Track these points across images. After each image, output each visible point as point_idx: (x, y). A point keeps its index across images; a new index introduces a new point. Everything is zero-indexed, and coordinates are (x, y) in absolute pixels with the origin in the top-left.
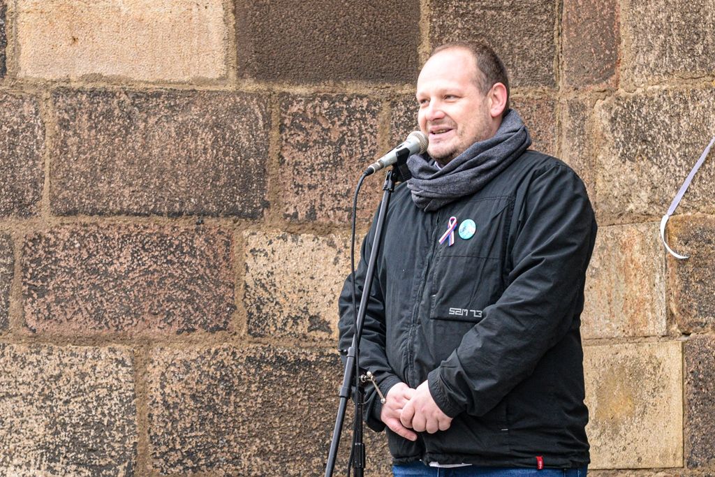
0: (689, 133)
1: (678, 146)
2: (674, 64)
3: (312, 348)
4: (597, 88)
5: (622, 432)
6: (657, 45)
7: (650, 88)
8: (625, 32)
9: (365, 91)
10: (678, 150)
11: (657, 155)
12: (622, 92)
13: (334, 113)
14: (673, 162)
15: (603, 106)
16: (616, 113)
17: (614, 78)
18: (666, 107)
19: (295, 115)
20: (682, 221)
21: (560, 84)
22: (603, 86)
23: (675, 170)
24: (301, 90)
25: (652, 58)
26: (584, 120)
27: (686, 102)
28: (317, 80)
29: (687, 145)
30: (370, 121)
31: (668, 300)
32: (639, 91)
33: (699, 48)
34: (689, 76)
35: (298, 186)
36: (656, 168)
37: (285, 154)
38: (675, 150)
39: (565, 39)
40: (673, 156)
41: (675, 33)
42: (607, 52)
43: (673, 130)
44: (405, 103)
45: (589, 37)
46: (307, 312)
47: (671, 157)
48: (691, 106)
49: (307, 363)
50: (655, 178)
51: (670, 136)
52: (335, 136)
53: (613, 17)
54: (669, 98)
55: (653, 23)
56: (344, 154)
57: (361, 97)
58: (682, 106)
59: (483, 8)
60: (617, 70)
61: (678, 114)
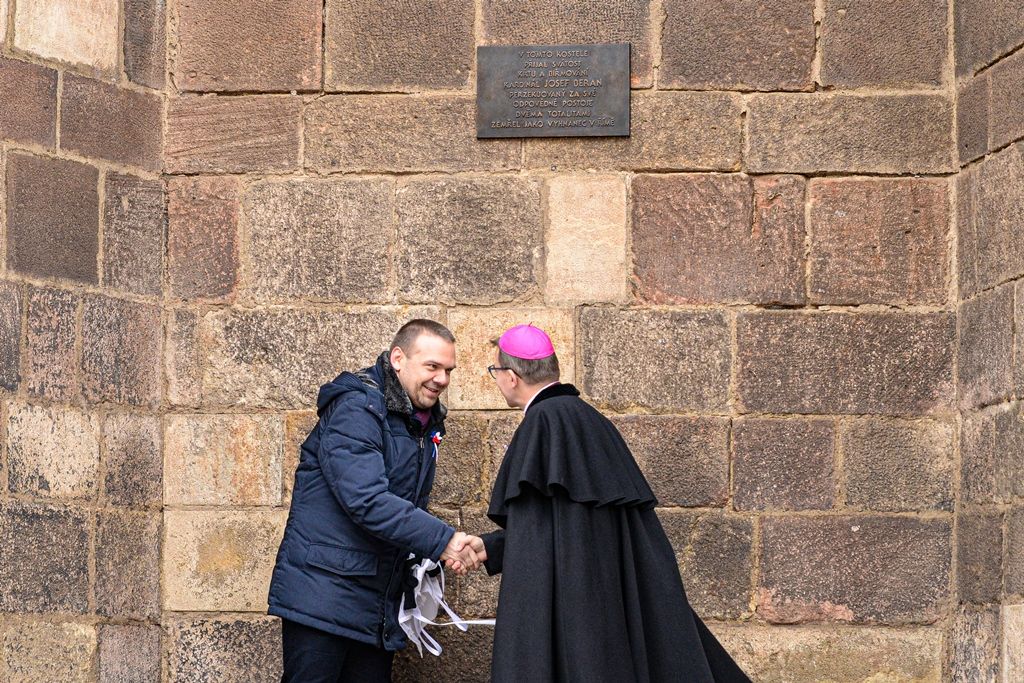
0: (316, 346)
1: (303, 355)
2: (303, 290)
3: (40, 503)
4: (211, 301)
5: (228, 581)
6: (283, 273)
7: (272, 306)
8: (245, 259)
9: (71, 289)
10: (303, 358)
11: (279, 360)
12: (239, 307)
13: (54, 304)
14: (297, 367)
15: (217, 317)
16: (233, 324)
17: (231, 295)
18: (291, 322)
19: (34, 303)
20: (304, 415)
21: (165, 294)
22: (219, 300)
23: (299, 375)
24: (38, 283)
25: (277, 283)
26: (193, 326)
27: (314, 321)
28: (46, 275)
29: (314, 355)
30: (73, 314)
31: (283, 478)
32: (259, 308)
33: (332, 279)
34: (319, 300)
35: (35, 365)
36: (277, 371)
37: (29, 336)
38: (300, 358)
39: (172, 259)
40: (298, 363)
41: (304, 265)
42: (223, 273)
43: (299, 342)
44: (90, 300)
45: (201, 259)
46: (37, 473)
47: (295, 364)
48: (320, 325)
49: (38, 517)
50: (276, 378)
51: (295, 347)
52: (54, 324)
53: (231, 246)
54: (296, 316)
55: (278, 254)
56: (59, 340)
57: (69, 293)
58: (309, 324)
59: (129, 227)
60: (235, 289)
61: (305, 330)
